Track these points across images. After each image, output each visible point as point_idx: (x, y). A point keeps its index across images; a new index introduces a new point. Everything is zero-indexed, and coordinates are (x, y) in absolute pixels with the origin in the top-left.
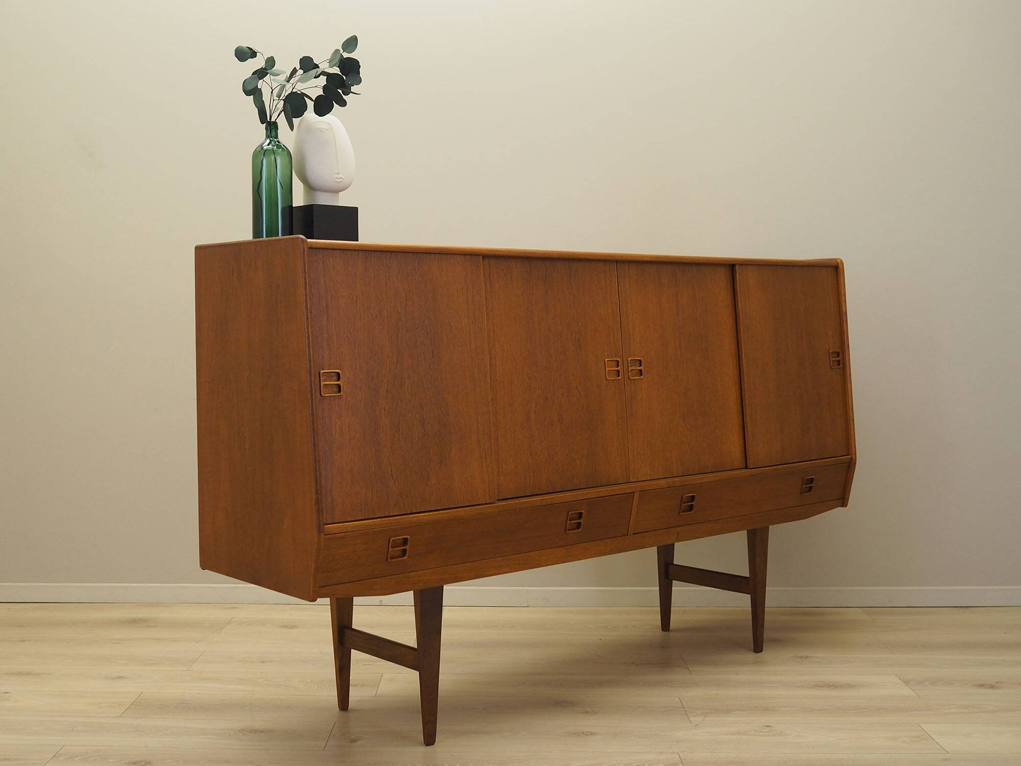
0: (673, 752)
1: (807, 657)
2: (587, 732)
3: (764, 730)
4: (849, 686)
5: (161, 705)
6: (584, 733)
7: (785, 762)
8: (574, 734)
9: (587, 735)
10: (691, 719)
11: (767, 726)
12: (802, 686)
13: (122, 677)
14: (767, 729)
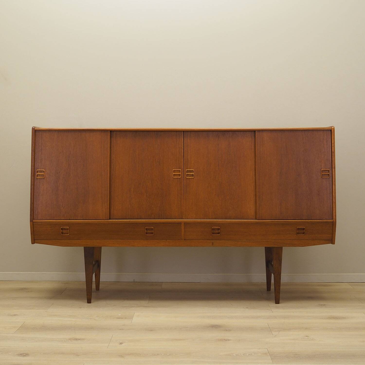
0: (265, 348)
1: (324, 305)
2: (226, 339)
3: (305, 338)
4: (344, 318)
5: (34, 328)
6: (225, 340)
7: (315, 352)
8: (221, 340)
9: (226, 340)
10: (273, 333)
11: (306, 336)
12: (322, 318)
13: (16, 315)
14: (307, 338)
